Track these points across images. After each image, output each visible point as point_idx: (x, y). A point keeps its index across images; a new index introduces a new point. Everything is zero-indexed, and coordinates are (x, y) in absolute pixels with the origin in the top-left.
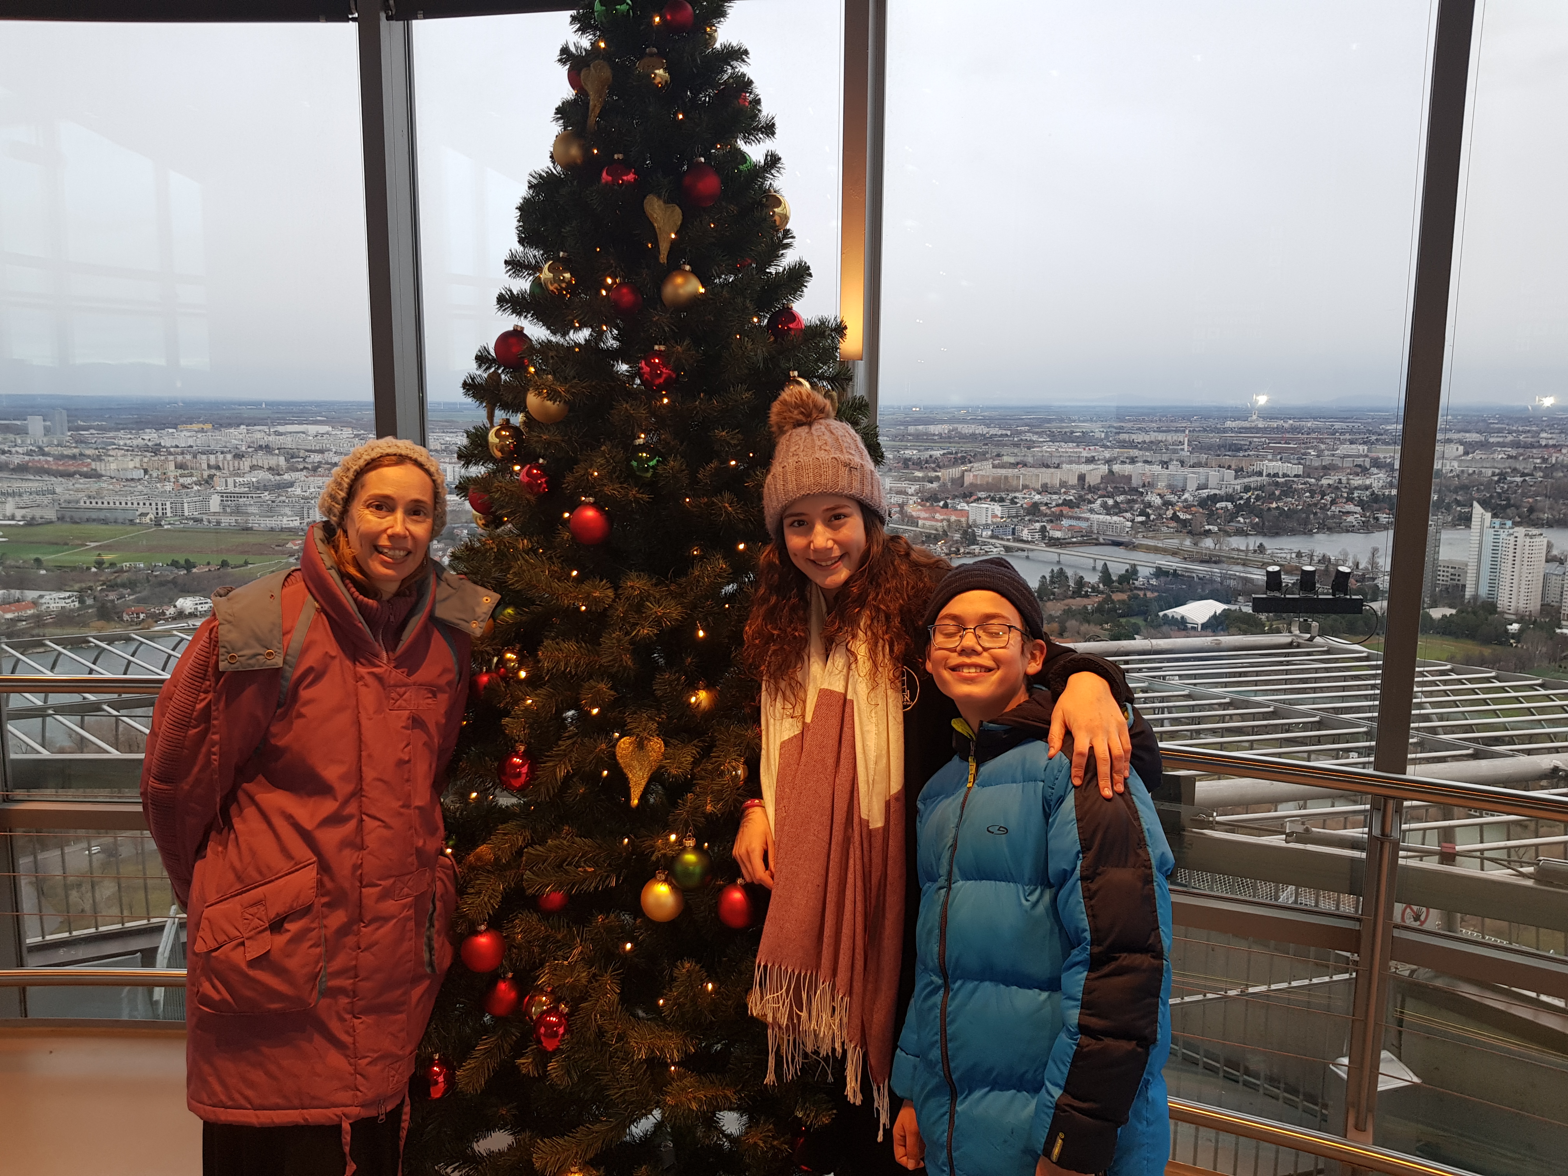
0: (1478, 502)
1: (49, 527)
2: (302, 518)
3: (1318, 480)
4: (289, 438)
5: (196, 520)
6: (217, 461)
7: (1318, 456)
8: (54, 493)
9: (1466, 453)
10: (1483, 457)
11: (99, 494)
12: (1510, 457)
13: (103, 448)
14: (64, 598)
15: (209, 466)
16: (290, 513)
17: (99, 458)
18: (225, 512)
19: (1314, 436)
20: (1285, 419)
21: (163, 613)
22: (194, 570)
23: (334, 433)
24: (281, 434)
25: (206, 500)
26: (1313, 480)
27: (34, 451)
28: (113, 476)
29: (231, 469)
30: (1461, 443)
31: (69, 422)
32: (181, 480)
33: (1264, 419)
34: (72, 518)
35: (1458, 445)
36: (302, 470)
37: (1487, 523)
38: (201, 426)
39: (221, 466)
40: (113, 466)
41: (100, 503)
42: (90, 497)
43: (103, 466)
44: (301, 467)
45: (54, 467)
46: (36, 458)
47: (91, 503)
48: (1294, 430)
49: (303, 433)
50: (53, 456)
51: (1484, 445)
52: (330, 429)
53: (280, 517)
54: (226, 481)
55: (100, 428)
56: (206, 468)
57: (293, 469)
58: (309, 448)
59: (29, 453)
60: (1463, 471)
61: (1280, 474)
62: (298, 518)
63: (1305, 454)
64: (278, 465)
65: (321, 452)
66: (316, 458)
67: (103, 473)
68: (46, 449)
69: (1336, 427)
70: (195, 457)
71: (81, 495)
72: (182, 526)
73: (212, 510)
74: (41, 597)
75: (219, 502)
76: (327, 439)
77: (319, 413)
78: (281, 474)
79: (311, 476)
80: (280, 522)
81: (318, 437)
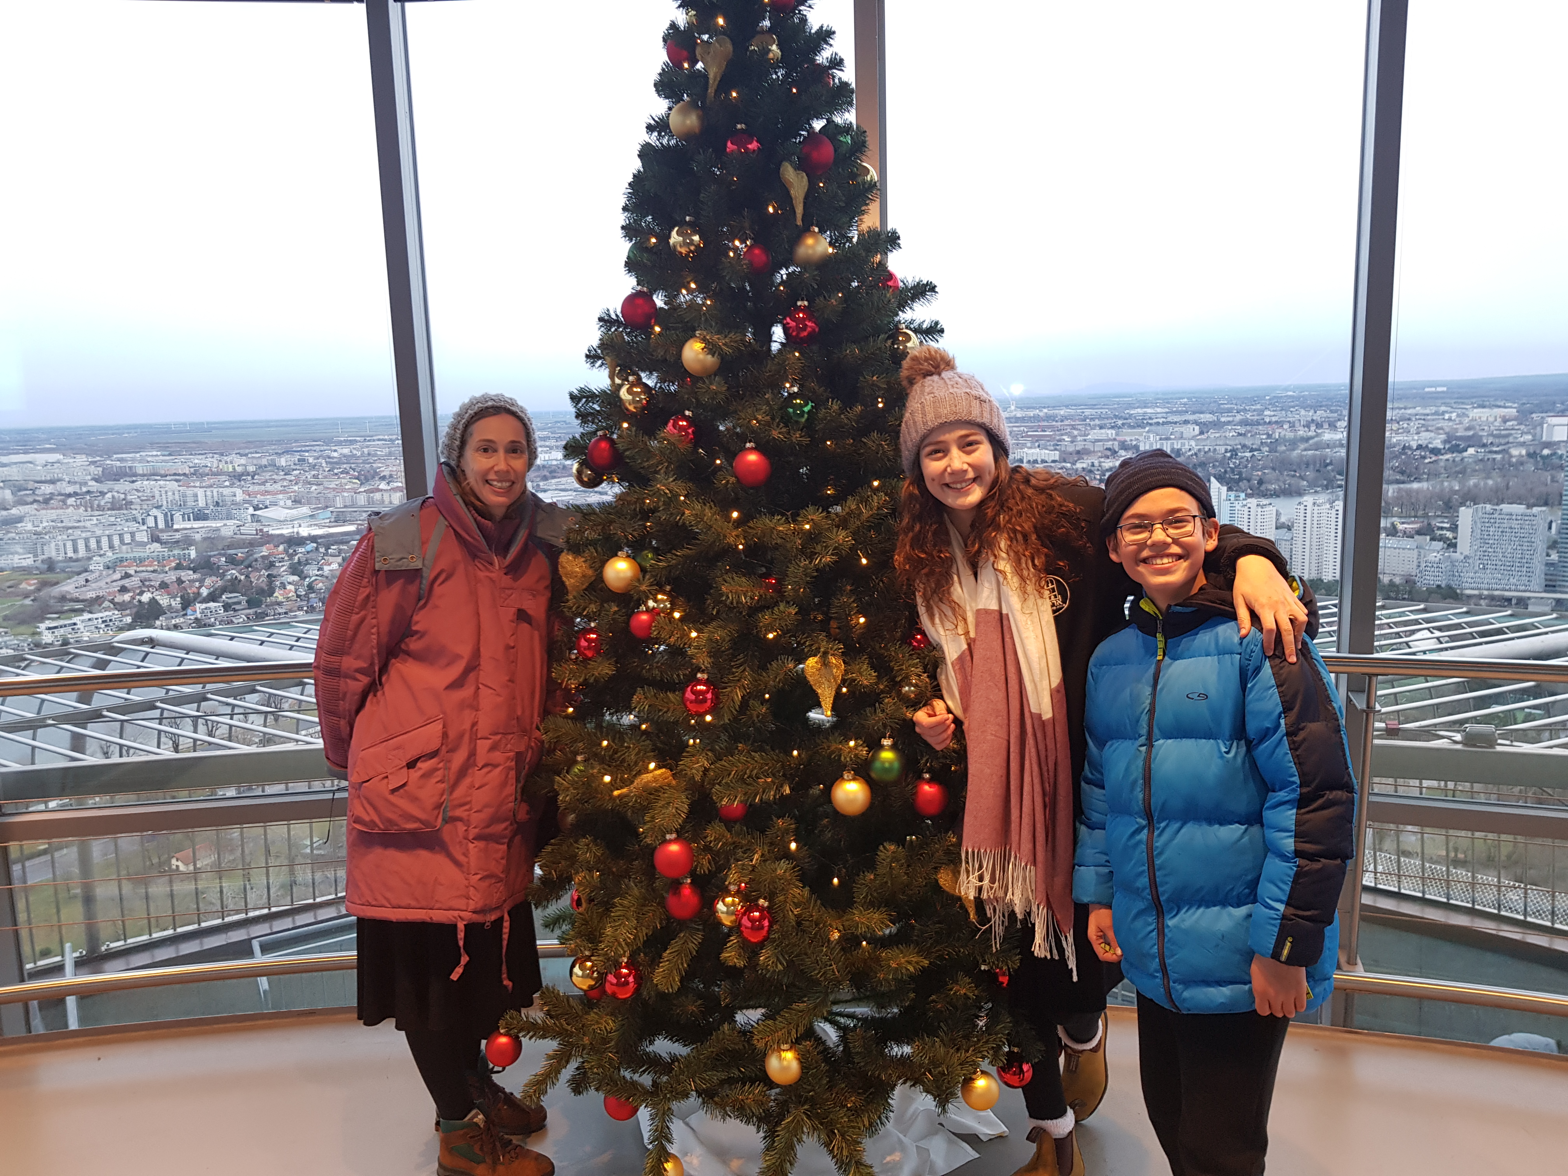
0: (1215, 477)
2: (36, 556)
3: (1074, 464)
4: (15, 470)
7: (1072, 442)
9: (1201, 433)
10: (1217, 435)
12: (1240, 434)
16: (21, 551)
19: (1066, 422)
20: (1041, 408)
23: (66, 461)
26: (1069, 465)
30: (1196, 423)
33: (1021, 408)
35: (1194, 426)
36: (32, 503)
37: (1224, 496)
44: (30, 499)
48: (1048, 418)
49: (30, 462)
51: (1217, 425)
52: (62, 457)
53: (10, 556)
57: (21, 502)
58: (38, 479)
60: (1199, 450)
61: (1039, 460)
62: (31, 556)
63: (1060, 441)
65: (52, 482)
66: (47, 489)
69: (1086, 414)
76: (58, 468)
77: (47, 441)
78: (8, 509)
79: (44, 509)
80: (10, 561)
81: (49, 467)
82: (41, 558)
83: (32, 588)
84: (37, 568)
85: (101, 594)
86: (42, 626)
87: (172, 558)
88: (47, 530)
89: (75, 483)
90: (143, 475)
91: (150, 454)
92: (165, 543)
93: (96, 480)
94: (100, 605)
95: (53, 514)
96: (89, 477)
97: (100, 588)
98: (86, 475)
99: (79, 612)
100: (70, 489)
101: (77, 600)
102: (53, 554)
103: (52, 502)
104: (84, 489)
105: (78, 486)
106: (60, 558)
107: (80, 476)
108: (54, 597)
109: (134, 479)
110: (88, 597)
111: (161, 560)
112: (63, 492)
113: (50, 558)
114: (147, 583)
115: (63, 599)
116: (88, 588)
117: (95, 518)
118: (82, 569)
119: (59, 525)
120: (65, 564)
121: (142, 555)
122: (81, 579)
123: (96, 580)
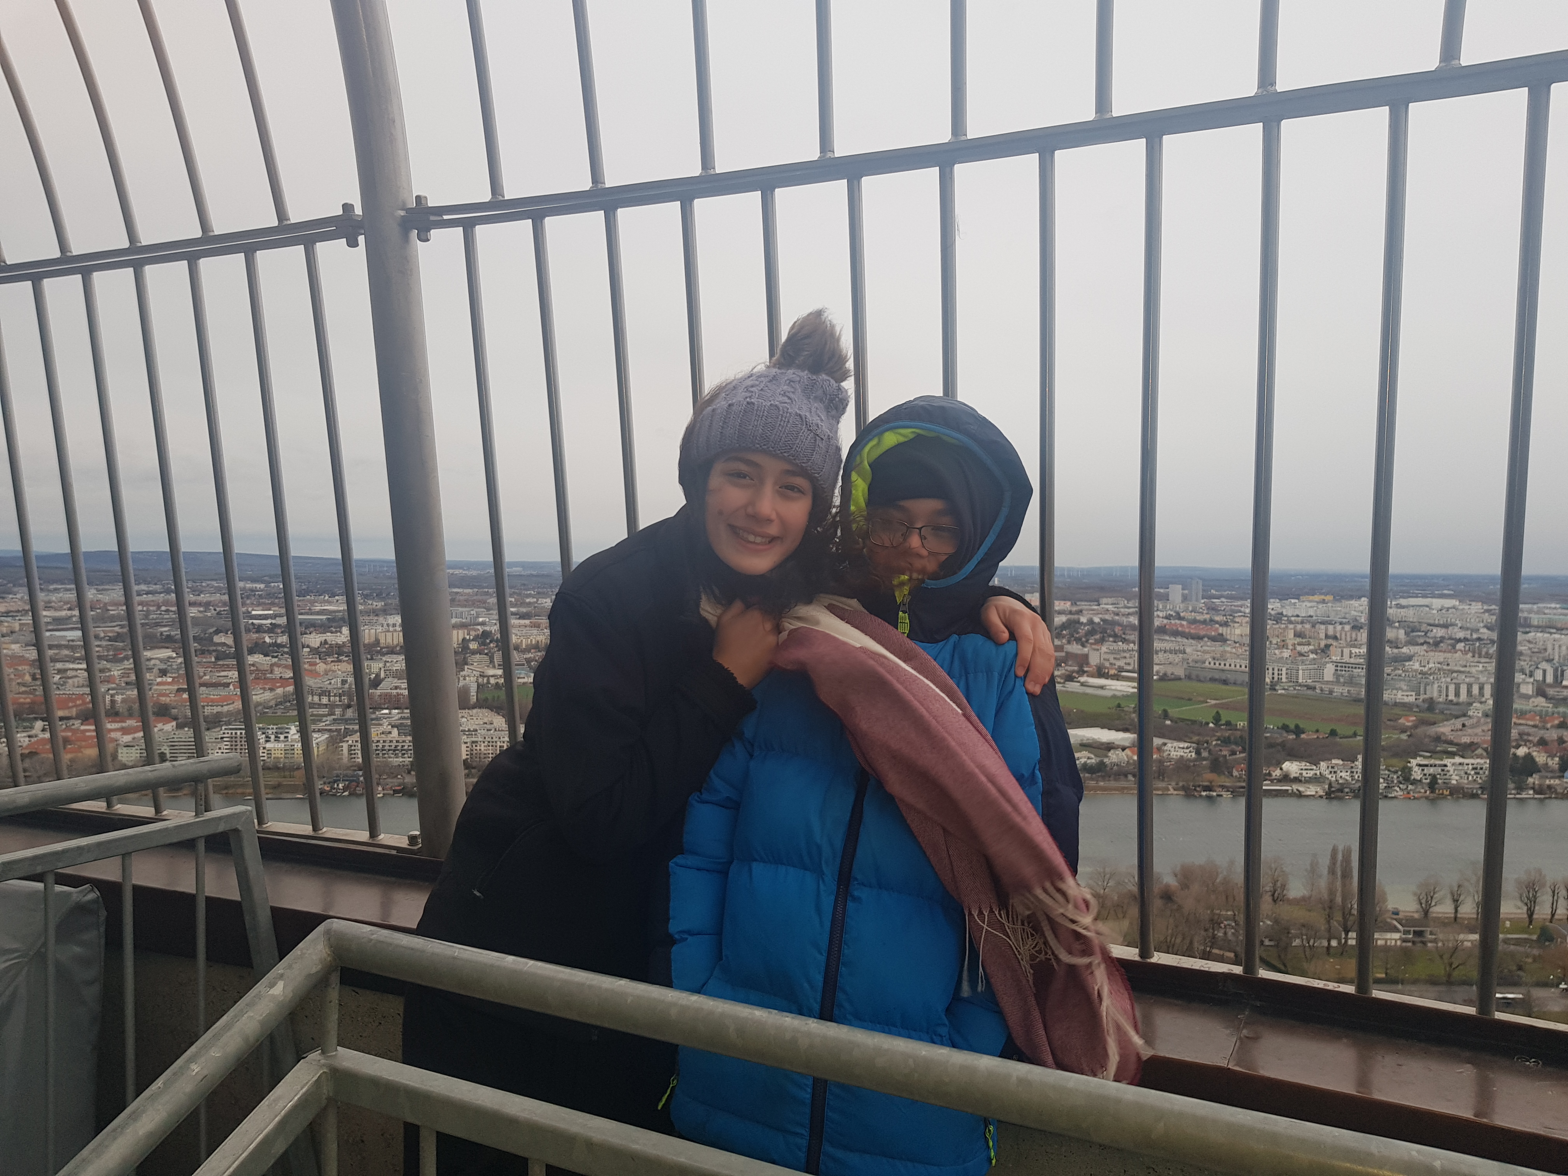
1: (1177, 683)
2: (1418, 694)
4: (1411, 611)
5: (1309, 687)
6: (1335, 631)
8: (1185, 653)
11: (1223, 657)
13: (1231, 615)
14: (1183, 748)
15: (1327, 637)
16: (1405, 688)
17: (1225, 624)
18: (1337, 682)
21: (1270, 774)
22: (1303, 736)
23: (1461, 607)
24: (1403, 607)
25: (1321, 668)
27: (1172, 615)
28: (1236, 641)
29: (1349, 639)
31: (1204, 590)
32: (1299, 648)
34: (1197, 676)
36: (1422, 644)
38: (1323, 597)
39: (1339, 637)
40: (1238, 631)
41: (1222, 665)
42: (1214, 659)
43: (1229, 632)
44: (1422, 641)
45: (1187, 630)
46: (1173, 622)
47: (1215, 664)
49: (1427, 606)
50: (1187, 620)
52: (1457, 603)
53: (1395, 691)
54: (1342, 652)
55: (1230, 597)
56: (1324, 638)
57: (1412, 643)
58: (1432, 622)
59: (1168, 617)
62: (1414, 694)
64: (1397, 639)
65: (1446, 626)
66: (1439, 632)
67: (1228, 637)
68: (1182, 614)
70: (1313, 626)
71: (1207, 656)
72: (1296, 692)
73: (1325, 679)
74: (1165, 744)
75: (1333, 671)
76: (1452, 613)
77: (1446, 587)
78: (1399, 648)
79: (1432, 651)
80: (1393, 696)
81: (1444, 611)
82: (1422, 697)
83: (1410, 724)
84: (1418, 706)
85: (1475, 741)
86: (1414, 762)
87: (1556, 715)
88: (1432, 671)
89: (1467, 629)
90: (1538, 627)
91: (1549, 606)
92: (1551, 699)
93: (1488, 628)
94: (1473, 751)
95: (1441, 656)
96: (1482, 625)
97: (1476, 735)
98: (1479, 622)
99: (1452, 755)
100: (1461, 635)
101: (1451, 743)
102: (1435, 694)
103: (1442, 645)
104: (1475, 636)
105: (1469, 632)
106: (1441, 700)
107: (1473, 623)
108: (1430, 736)
109: (1528, 630)
110: (1463, 741)
111: (1544, 716)
112: (1454, 636)
113: (1432, 699)
114: (1525, 737)
115: (1438, 739)
116: (1464, 733)
117: (1481, 665)
118: (1460, 713)
119: (1445, 667)
120: (1445, 706)
121: (1524, 708)
122: (1458, 723)
123: (1473, 726)
